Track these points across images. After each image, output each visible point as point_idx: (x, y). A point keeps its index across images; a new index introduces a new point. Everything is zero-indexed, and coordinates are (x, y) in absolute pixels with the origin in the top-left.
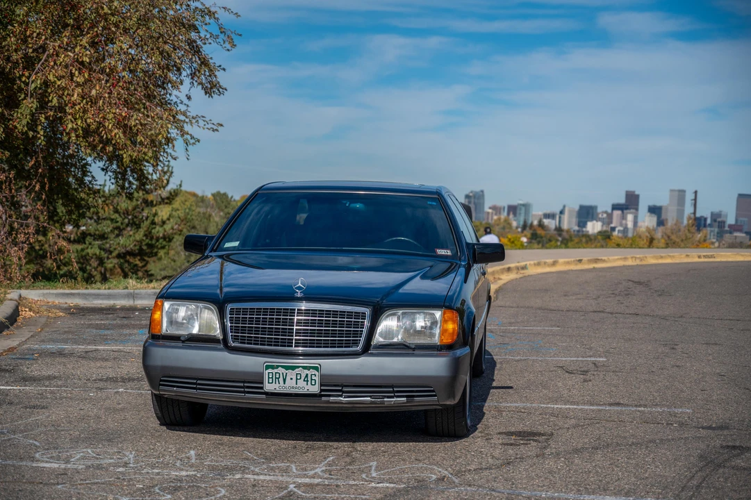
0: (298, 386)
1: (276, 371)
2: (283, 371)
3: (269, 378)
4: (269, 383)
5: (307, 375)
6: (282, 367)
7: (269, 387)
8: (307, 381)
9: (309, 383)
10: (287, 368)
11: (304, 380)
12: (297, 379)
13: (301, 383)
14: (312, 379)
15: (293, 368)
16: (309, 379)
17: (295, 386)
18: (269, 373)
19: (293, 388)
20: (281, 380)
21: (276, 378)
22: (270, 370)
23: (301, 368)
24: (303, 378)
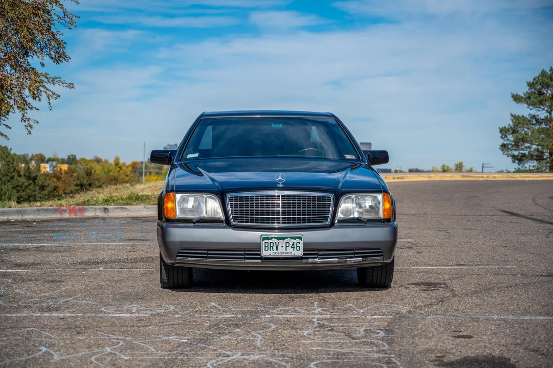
0: (287, 252)
1: (270, 241)
2: (276, 241)
3: (265, 246)
4: (265, 250)
5: (293, 244)
6: (275, 238)
7: (265, 253)
8: (294, 248)
9: (295, 249)
10: (279, 238)
11: (292, 247)
12: (286, 246)
13: (290, 249)
14: (297, 246)
15: (283, 238)
16: (295, 246)
17: (285, 251)
18: (265, 243)
19: (283, 253)
20: (275, 248)
21: (270, 246)
22: (266, 241)
23: (289, 239)
24: (291, 246)
